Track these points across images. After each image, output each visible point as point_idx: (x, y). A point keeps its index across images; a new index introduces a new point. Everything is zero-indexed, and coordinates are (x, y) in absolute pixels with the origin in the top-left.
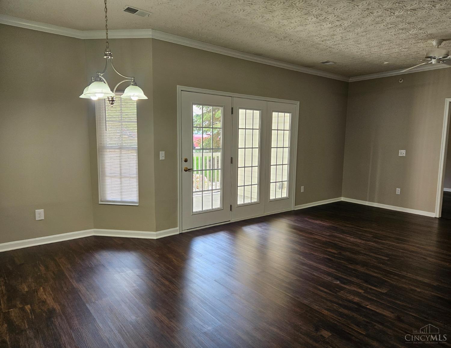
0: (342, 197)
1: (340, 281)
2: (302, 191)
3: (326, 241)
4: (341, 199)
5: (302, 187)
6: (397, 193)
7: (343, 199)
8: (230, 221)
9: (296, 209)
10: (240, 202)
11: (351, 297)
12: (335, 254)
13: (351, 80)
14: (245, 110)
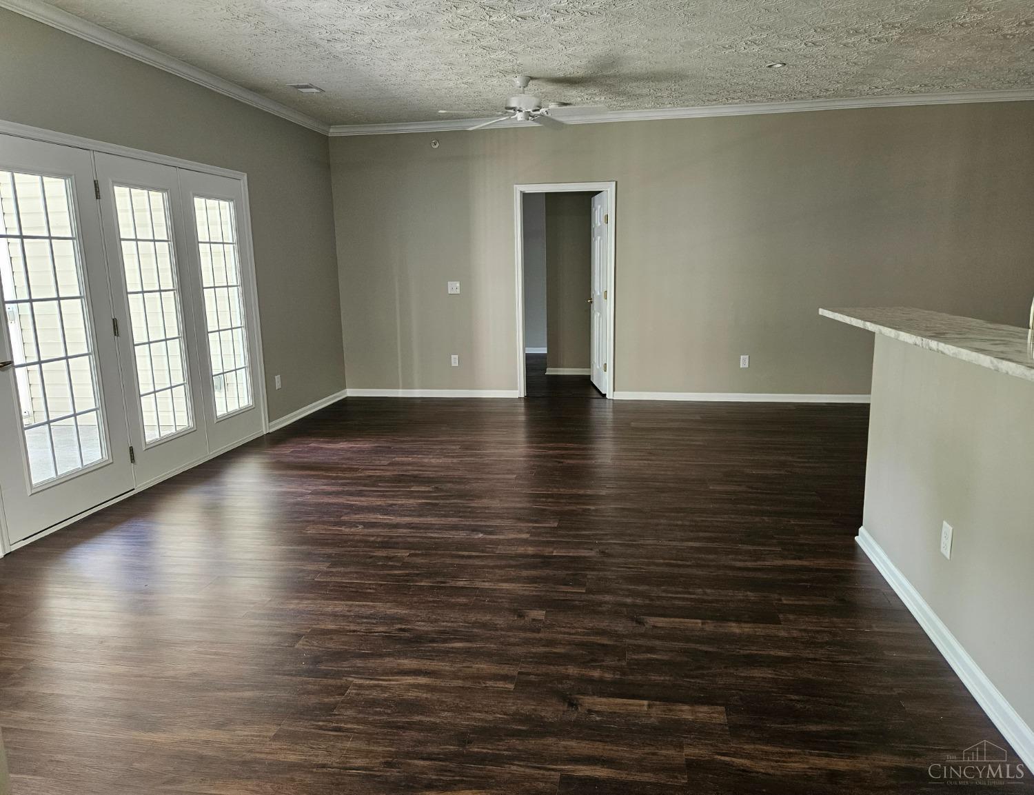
0: (347, 390)
1: (482, 532)
2: (278, 385)
3: (393, 475)
4: (346, 392)
5: (278, 378)
6: (453, 365)
7: (350, 392)
8: (134, 489)
9: (271, 431)
10: (151, 435)
11: (521, 550)
12: (429, 492)
13: (334, 132)
14: (127, 189)
